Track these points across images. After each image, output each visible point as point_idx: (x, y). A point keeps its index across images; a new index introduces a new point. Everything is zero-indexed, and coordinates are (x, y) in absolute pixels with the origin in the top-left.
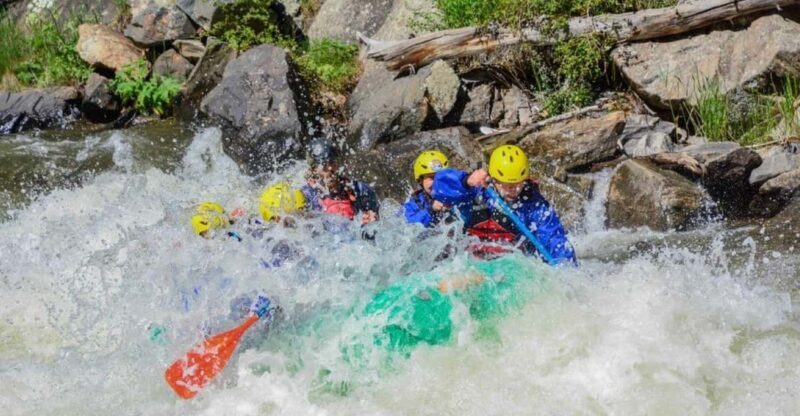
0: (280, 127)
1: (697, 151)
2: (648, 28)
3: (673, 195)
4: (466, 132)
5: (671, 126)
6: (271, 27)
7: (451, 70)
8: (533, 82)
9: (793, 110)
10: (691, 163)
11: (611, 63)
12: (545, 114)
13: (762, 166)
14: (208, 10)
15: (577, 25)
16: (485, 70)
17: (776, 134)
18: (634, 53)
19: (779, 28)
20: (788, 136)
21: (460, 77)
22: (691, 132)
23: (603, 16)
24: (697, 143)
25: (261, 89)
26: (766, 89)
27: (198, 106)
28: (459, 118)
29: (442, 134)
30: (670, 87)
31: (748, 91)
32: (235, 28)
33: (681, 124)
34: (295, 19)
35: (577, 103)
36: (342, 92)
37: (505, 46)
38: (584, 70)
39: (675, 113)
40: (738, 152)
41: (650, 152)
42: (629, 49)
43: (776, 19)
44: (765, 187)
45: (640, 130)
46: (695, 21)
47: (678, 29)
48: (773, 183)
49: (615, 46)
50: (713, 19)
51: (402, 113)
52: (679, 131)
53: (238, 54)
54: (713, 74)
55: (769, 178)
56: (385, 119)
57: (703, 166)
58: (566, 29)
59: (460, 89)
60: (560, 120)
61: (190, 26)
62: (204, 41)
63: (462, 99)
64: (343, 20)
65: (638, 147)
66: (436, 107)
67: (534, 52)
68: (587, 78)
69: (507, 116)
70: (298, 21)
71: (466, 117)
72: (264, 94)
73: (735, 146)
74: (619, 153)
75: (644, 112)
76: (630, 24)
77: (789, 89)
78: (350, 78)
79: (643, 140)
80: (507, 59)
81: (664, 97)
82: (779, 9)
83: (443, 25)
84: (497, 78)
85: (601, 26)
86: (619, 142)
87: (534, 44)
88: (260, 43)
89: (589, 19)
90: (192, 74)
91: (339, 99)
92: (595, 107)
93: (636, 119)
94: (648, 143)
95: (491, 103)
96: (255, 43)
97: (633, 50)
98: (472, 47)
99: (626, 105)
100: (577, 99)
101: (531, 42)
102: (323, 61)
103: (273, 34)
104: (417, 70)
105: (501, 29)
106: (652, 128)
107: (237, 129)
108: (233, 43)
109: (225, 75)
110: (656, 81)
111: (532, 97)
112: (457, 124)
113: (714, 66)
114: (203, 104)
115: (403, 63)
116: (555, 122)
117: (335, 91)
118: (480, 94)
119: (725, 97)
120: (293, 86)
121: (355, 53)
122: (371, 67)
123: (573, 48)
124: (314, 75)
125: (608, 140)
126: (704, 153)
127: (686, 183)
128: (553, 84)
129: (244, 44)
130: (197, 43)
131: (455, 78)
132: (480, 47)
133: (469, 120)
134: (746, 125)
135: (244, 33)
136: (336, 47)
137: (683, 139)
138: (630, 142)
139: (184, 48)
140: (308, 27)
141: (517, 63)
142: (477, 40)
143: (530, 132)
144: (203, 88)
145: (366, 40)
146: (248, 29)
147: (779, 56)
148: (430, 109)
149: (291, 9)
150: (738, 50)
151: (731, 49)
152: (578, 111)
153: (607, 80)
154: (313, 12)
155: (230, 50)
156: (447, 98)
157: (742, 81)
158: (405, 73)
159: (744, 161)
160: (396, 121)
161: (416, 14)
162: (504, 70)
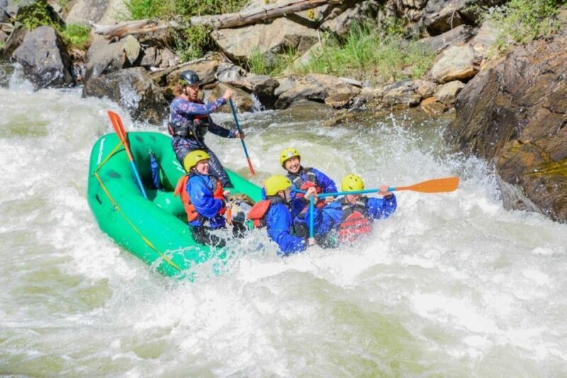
0: (52, 65)
1: (251, 80)
2: (228, 22)
3: (240, 100)
4: (144, 69)
5: (239, 68)
6: (47, 18)
7: (136, 40)
8: (175, 46)
9: (292, 61)
10: (249, 86)
11: (211, 38)
12: (181, 61)
13: (280, 87)
14: (15, 9)
15: (194, 20)
16: (152, 40)
17: (286, 72)
18: (221, 34)
19: (285, 24)
20: (291, 73)
21: (141, 43)
22: (248, 71)
23: (206, 16)
24: (251, 76)
25: (42, 47)
26: (281, 52)
27: (11, 55)
28: (140, 63)
29: (132, 70)
30: (238, 50)
31: (273, 53)
32: (28, 17)
33: (244, 67)
34: (59, 14)
35: (196, 57)
36: (84, 50)
37: (160, 30)
38: (199, 41)
39: (240, 62)
40: (269, 80)
41: (230, 80)
42: (219, 32)
43: (284, 20)
44: (281, 97)
45: (225, 70)
46: (248, 20)
47: (241, 23)
48: (285, 95)
49: (212, 31)
50: (256, 19)
51: (113, 60)
52: (243, 70)
53: (31, 30)
54: (257, 44)
55: (283, 92)
56: (105, 63)
57: (254, 87)
58: (190, 22)
59: (141, 49)
60: (189, 65)
61: (6, 16)
62: (13, 23)
63: (142, 54)
64: (82, 15)
65: (224, 78)
66: (130, 58)
67: (175, 32)
68: (200, 45)
69: (163, 62)
70: (60, 15)
71: (144, 63)
72: (44, 50)
73: (267, 78)
74: (216, 80)
75: (227, 61)
76: (219, 20)
77: (291, 52)
78: (87, 43)
79: (226, 75)
80: (162, 36)
81: (235, 54)
82: (285, 15)
83: (132, 18)
84: (158, 44)
85: (206, 21)
86: (216, 75)
87: (175, 29)
88: (41, 25)
89: (200, 17)
90: (8, 40)
91: (82, 53)
92: (204, 59)
93: (223, 64)
94: (229, 76)
95: (156, 55)
96: (39, 25)
97: (221, 32)
98: (146, 29)
99: (218, 58)
100: (196, 55)
101: (173, 28)
102: (73, 35)
103: (48, 21)
104: (119, 39)
105: (159, 21)
106: (231, 69)
107: (32, 67)
108: (28, 25)
109: (25, 40)
110: (232, 47)
111: (175, 53)
112: (139, 65)
113: (258, 40)
114: (14, 54)
115: (113, 36)
116: (186, 65)
117: (80, 49)
118: (150, 52)
119: (263, 55)
120: (59, 46)
121: (89, 31)
122: (97, 38)
123: (193, 31)
124: (69, 42)
125: (210, 75)
126: (254, 81)
127: (246, 95)
128: (184, 47)
129: (34, 26)
130: (10, 25)
131: (138, 44)
132: (149, 29)
133: (145, 64)
134: (272, 68)
135: (33, 20)
136: (79, 28)
137: (244, 74)
138: (220, 75)
139: (3, 27)
140: (66, 18)
141: (167, 38)
142: (148, 26)
143: (174, 70)
144: (14, 46)
145: (94, 25)
146: (36, 18)
147: (286, 37)
148: (126, 58)
149: (56, 8)
150: (268, 33)
151: (265, 33)
152: (197, 60)
153: (209, 46)
154: (67, 11)
155: (26, 28)
156: (134, 53)
157: (270, 48)
158: (114, 41)
159: (272, 84)
160: (110, 64)
161: (118, 13)
162: (161, 41)
